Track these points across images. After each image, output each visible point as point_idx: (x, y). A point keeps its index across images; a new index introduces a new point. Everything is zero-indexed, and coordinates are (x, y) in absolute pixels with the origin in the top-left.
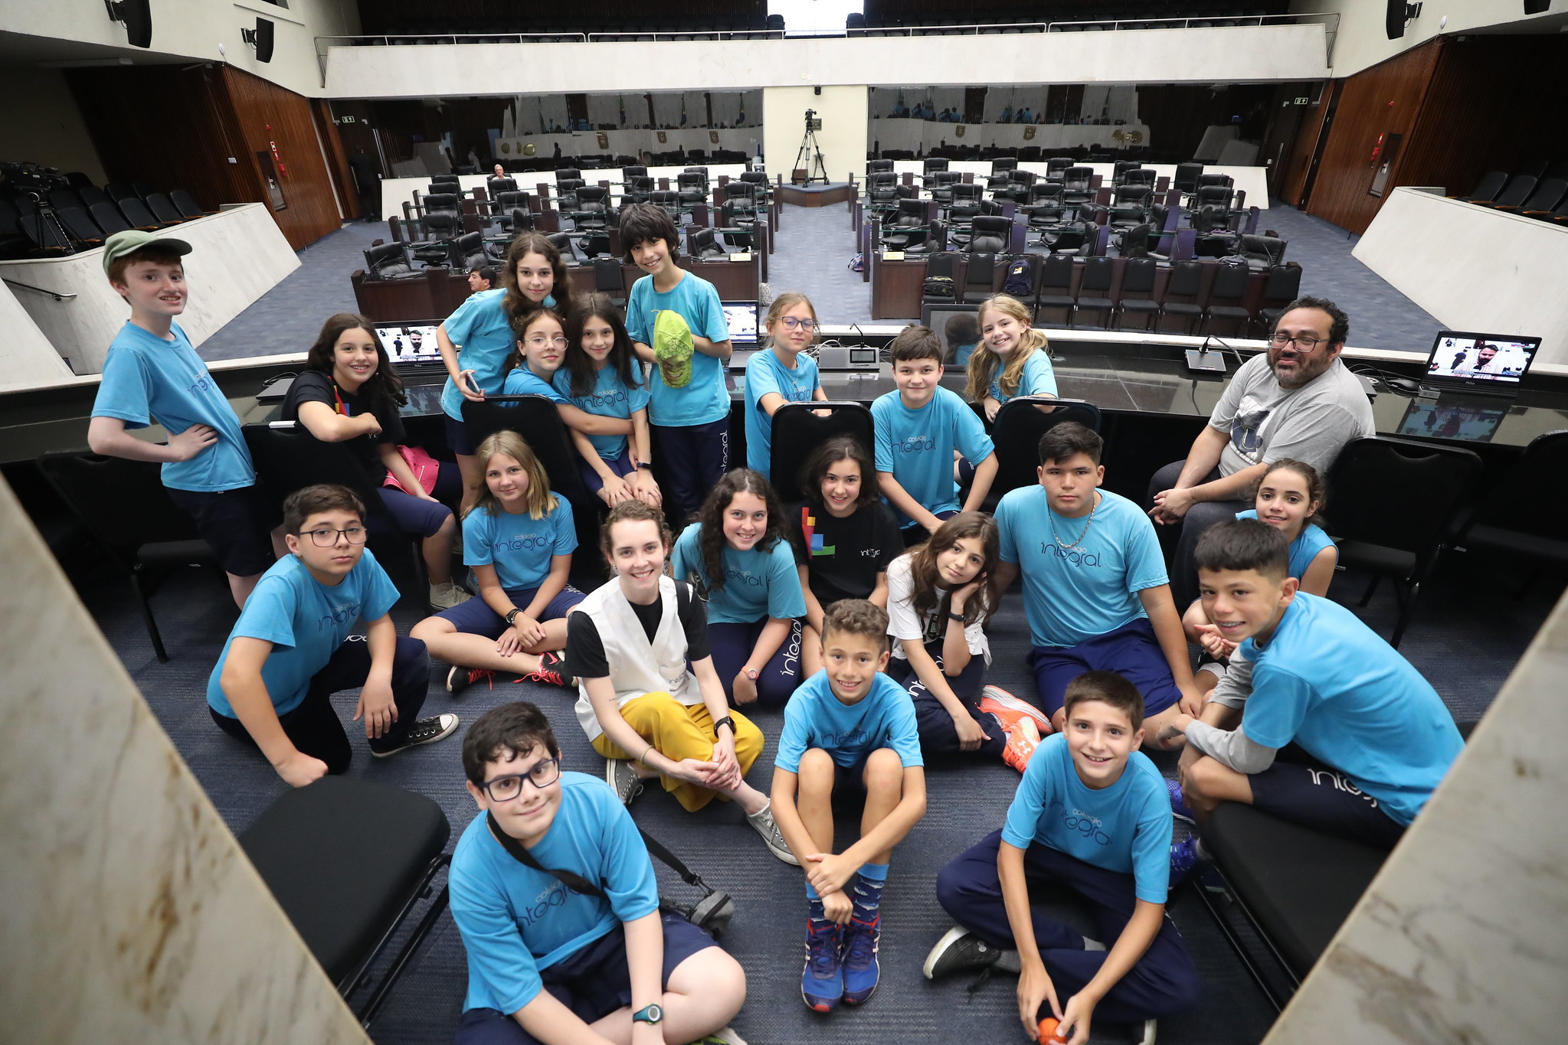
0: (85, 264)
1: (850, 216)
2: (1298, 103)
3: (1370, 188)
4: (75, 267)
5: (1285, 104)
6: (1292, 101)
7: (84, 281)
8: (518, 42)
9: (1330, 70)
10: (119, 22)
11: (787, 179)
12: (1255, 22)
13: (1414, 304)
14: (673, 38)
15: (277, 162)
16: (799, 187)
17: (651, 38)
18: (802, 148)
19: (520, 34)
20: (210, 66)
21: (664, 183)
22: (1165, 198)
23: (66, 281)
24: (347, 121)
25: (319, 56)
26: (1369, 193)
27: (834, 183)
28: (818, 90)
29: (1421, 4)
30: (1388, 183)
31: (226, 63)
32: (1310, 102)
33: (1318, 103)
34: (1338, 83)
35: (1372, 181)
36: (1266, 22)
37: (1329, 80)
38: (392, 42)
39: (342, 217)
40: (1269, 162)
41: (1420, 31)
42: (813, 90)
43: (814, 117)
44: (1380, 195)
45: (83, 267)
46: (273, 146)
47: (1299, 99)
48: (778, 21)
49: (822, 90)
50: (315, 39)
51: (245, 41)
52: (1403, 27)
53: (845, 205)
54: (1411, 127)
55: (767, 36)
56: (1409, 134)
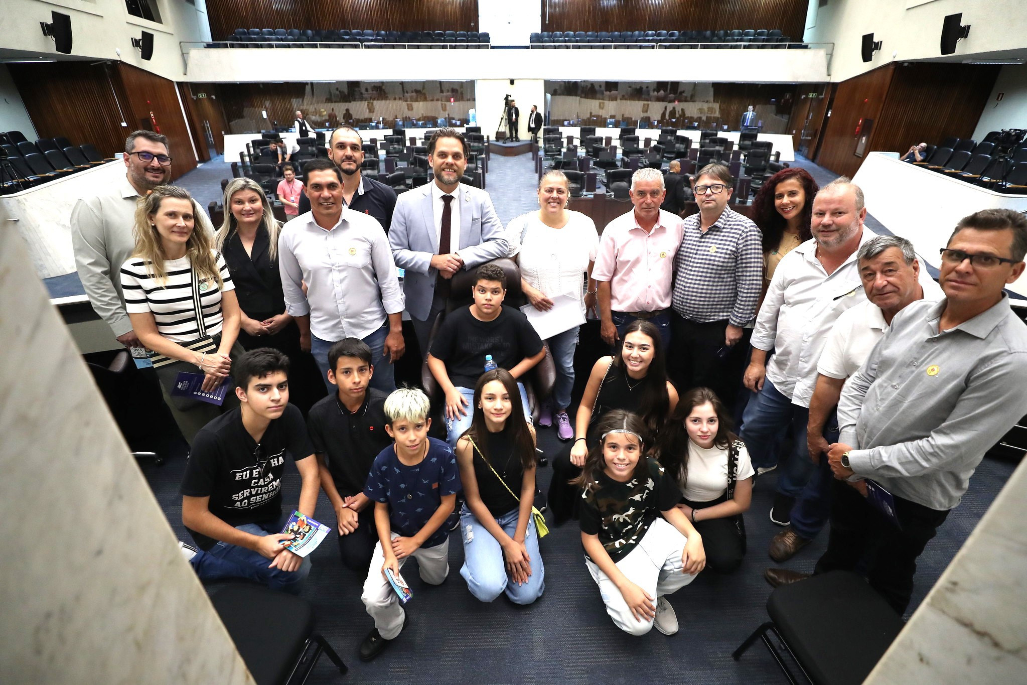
0: (25, 199)
1: (533, 163)
2: (811, 96)
3: (855, 152)
4: (19, 201)
5: (803, 97)
6: (807, 95)
7: (24, 210)
8: (317, 47)
9: (829, 77)
10: (49, 37)
11: (493, 138)
12: (784, 47)
13: (882, 226)
14: (418, 47)
15: (155, 125)
16: (500, 143)
17: (404, 47)
18: (502, 118)
19: (318, 43)
20: (109, 63)
21: (413, 140)
22: (731, 155)
23: (11, 210)
24: (201, 97)
25: (183, 54)
26: (854, 155)
27: (523, 141)
28: (512, 82)
29: (881, 42)
30: (865, 149)
31: (120, 61)
32: (818, 95)
33: (823, 96)
34: (835, 85)
35: (856, 147)
36: (790, 47)
37: (828, 84)
38: (232, 46)
39: (197, 159)
40: (794, 132)
41: (882, 58)
42: (509, 81)
43: (510, 98)
44: (861, 156)
45: (24, 201)
46: (152, 115)
47: (811, 94)
48: (486, 37)
49: (515, 82)
50: (180, 43)
51: (133, 46)
52: (871, 55)
53: (530, 155)
54: (878, 116)
55: (479, 47)
56: (877, 121)
